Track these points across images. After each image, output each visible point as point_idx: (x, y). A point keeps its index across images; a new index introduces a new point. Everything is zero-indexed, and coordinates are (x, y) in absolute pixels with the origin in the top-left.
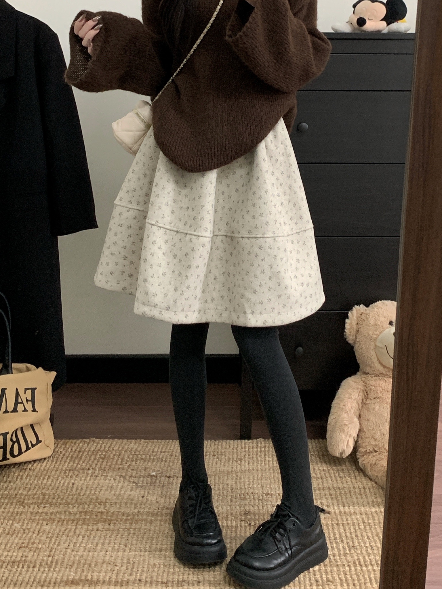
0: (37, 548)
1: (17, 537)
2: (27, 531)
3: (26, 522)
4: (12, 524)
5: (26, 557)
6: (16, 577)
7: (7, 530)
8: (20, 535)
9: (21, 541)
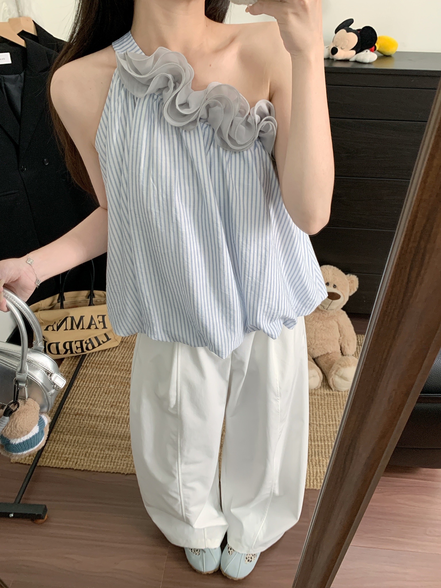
0: (121, 406)
1: (111, 396)
2: (117, 391)
3: (117, 384)
4: (109, 386)
5: (115, 414)
6: (108, 431)
7: (106, 389)
8: (113, 395)
9: (113, 401)
